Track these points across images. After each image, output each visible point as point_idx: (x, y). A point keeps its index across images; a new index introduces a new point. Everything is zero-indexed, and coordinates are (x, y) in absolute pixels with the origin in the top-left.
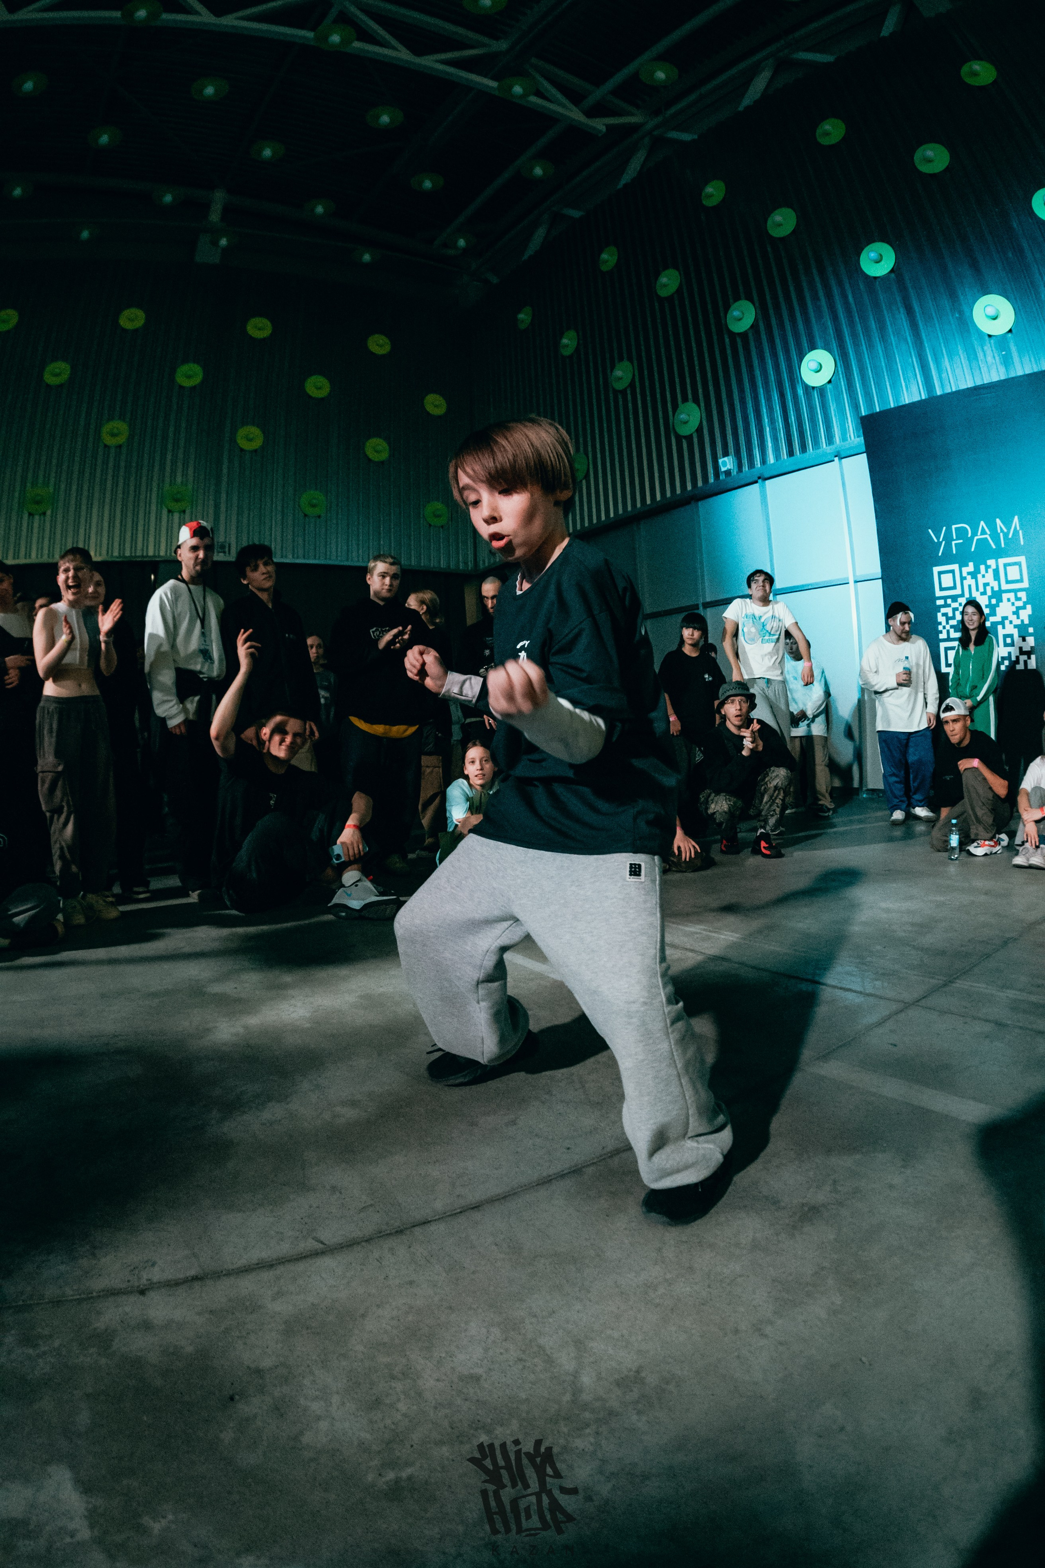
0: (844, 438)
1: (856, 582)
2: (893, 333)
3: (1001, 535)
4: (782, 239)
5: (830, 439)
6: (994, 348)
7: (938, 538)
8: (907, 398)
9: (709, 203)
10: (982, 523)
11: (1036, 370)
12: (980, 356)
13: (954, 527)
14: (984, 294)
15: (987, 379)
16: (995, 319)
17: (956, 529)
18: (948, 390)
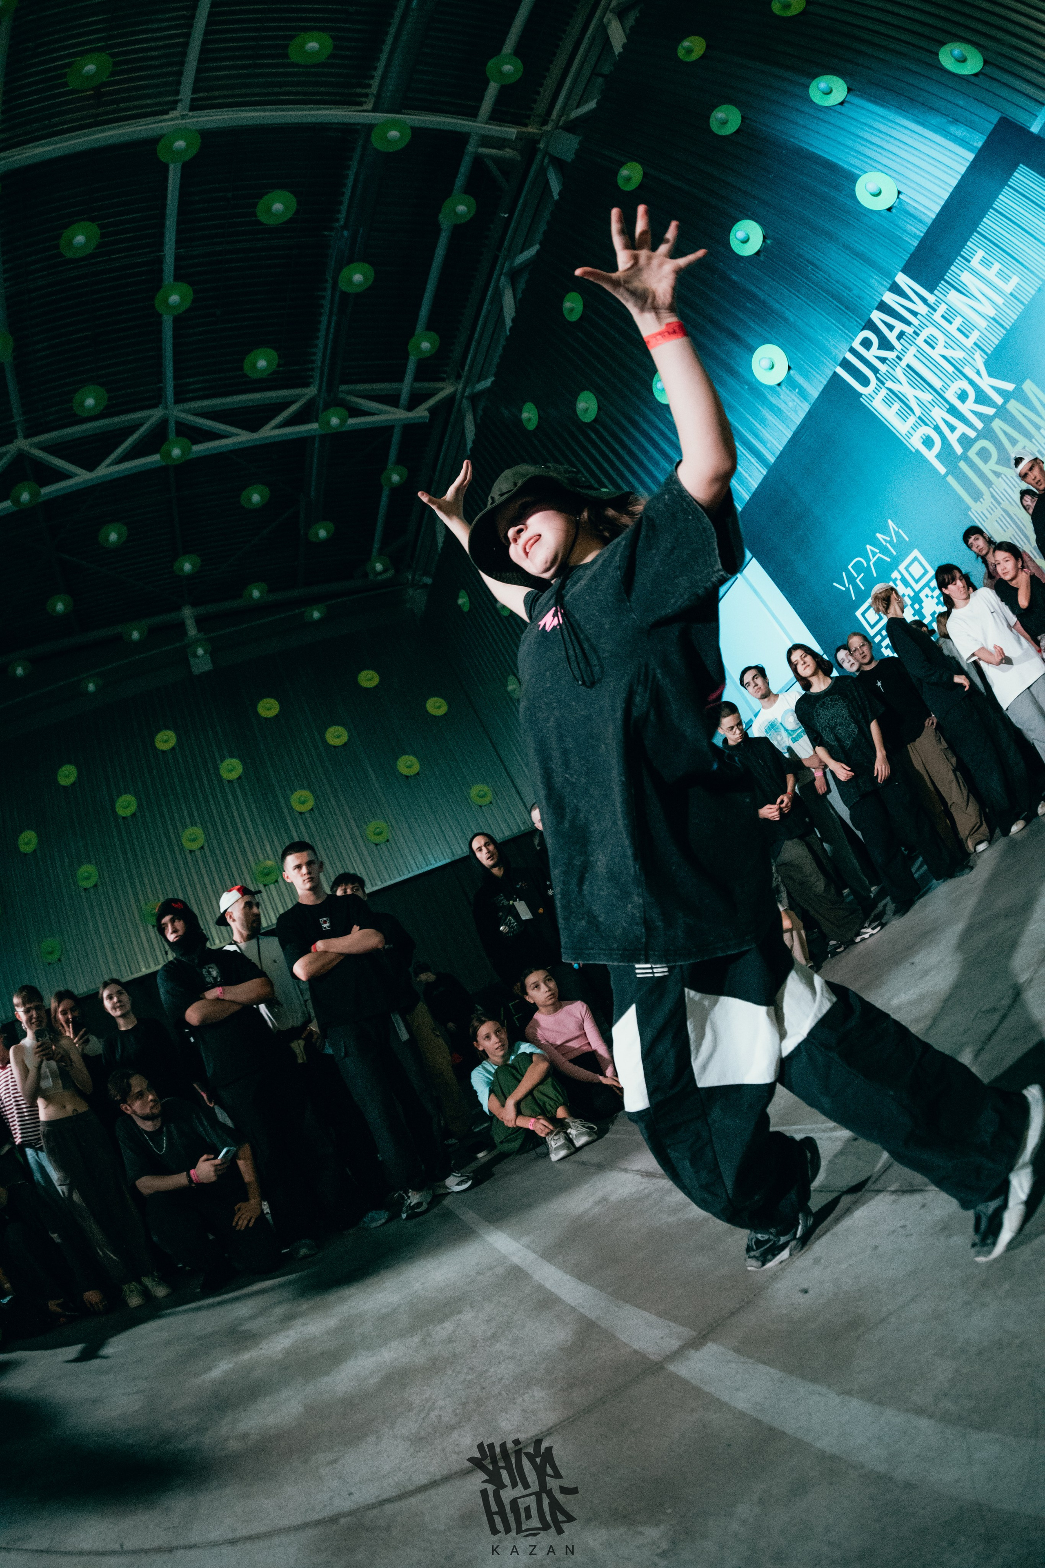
3: (888, 545)
4: (595, 420)
6: (788, 392)
7: (844, 586)
8: (754, 485)
9: (531, 426)
10: (868, 547)
11: (825, 383)
12: (782, 406)
13: (850, 567)
14: (753, 353)
15: (798, 421)
16: (772, 368)
17: (852, 567)
18: (778, 453)
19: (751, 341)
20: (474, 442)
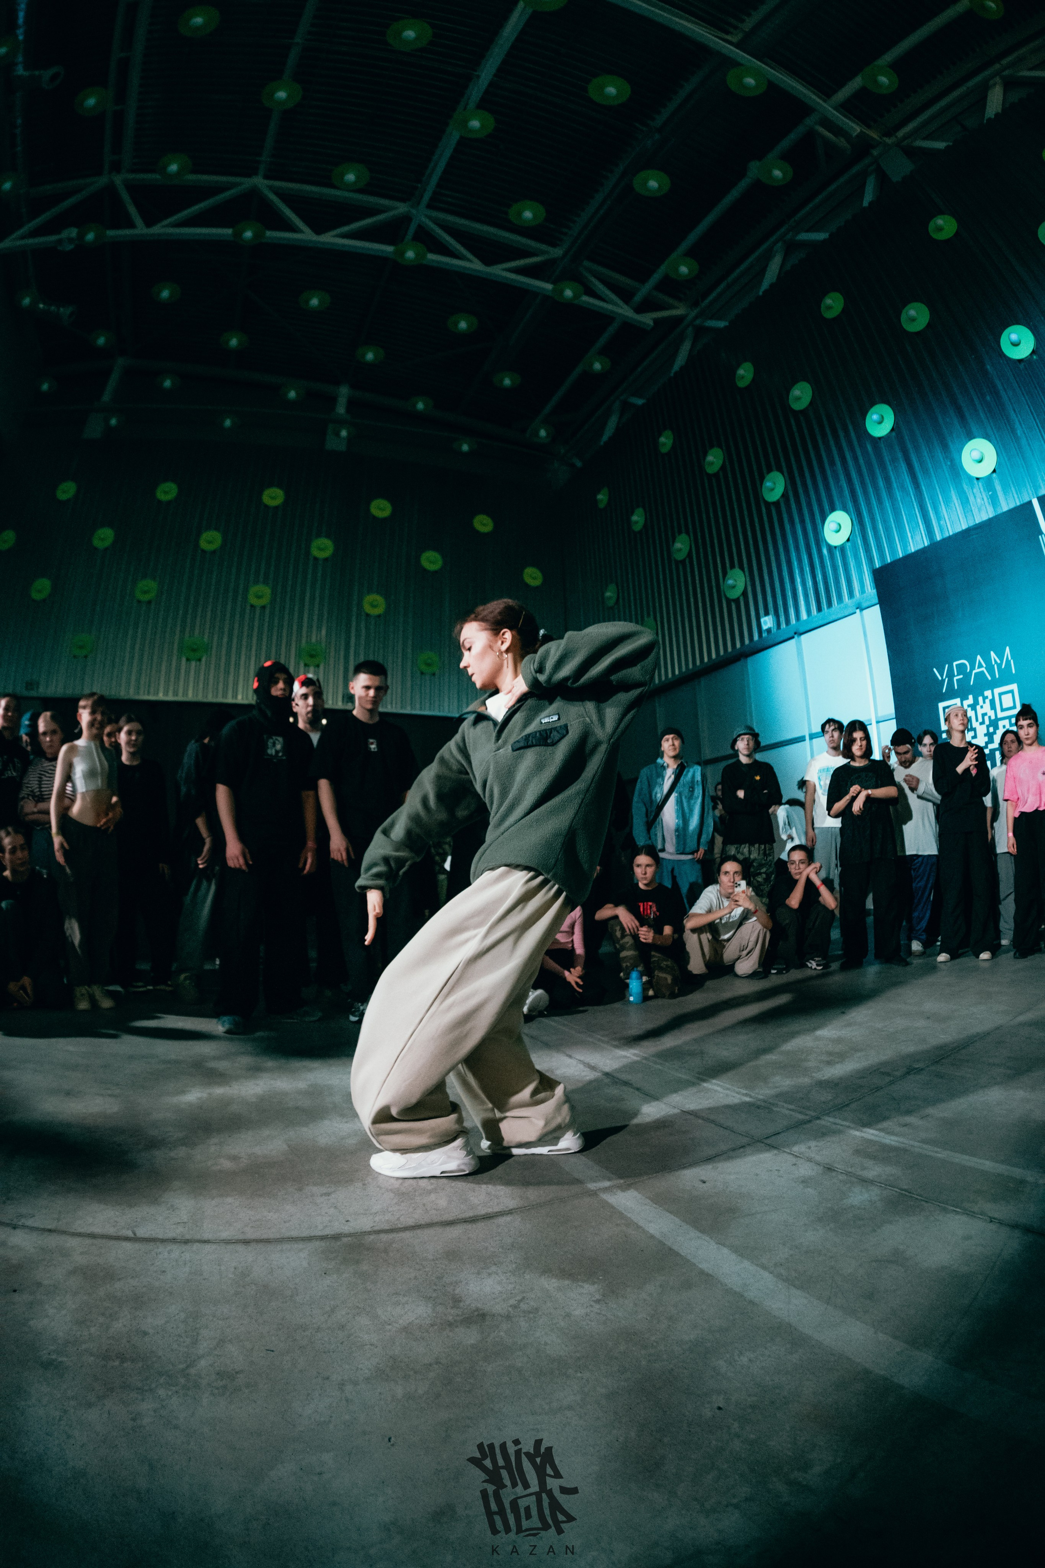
0: (863, 591)
1: (878, 722)
2: (898, 489)
3: (996, 666)
4: (801, 412)
5: (851, 594)
6: (982, 490)
7: (942, 676)
8: (913, 548)
9: (741, 384)
10: (979, 657)
11: (1018, 504)
12: (971, 499)
13: (955, 664)
14: (970, 440)
15: (978, 521)
16: (980, 461)
17: (956, 665)
18: (946, 535)
19: (974, 429)
20: (681, 368)
